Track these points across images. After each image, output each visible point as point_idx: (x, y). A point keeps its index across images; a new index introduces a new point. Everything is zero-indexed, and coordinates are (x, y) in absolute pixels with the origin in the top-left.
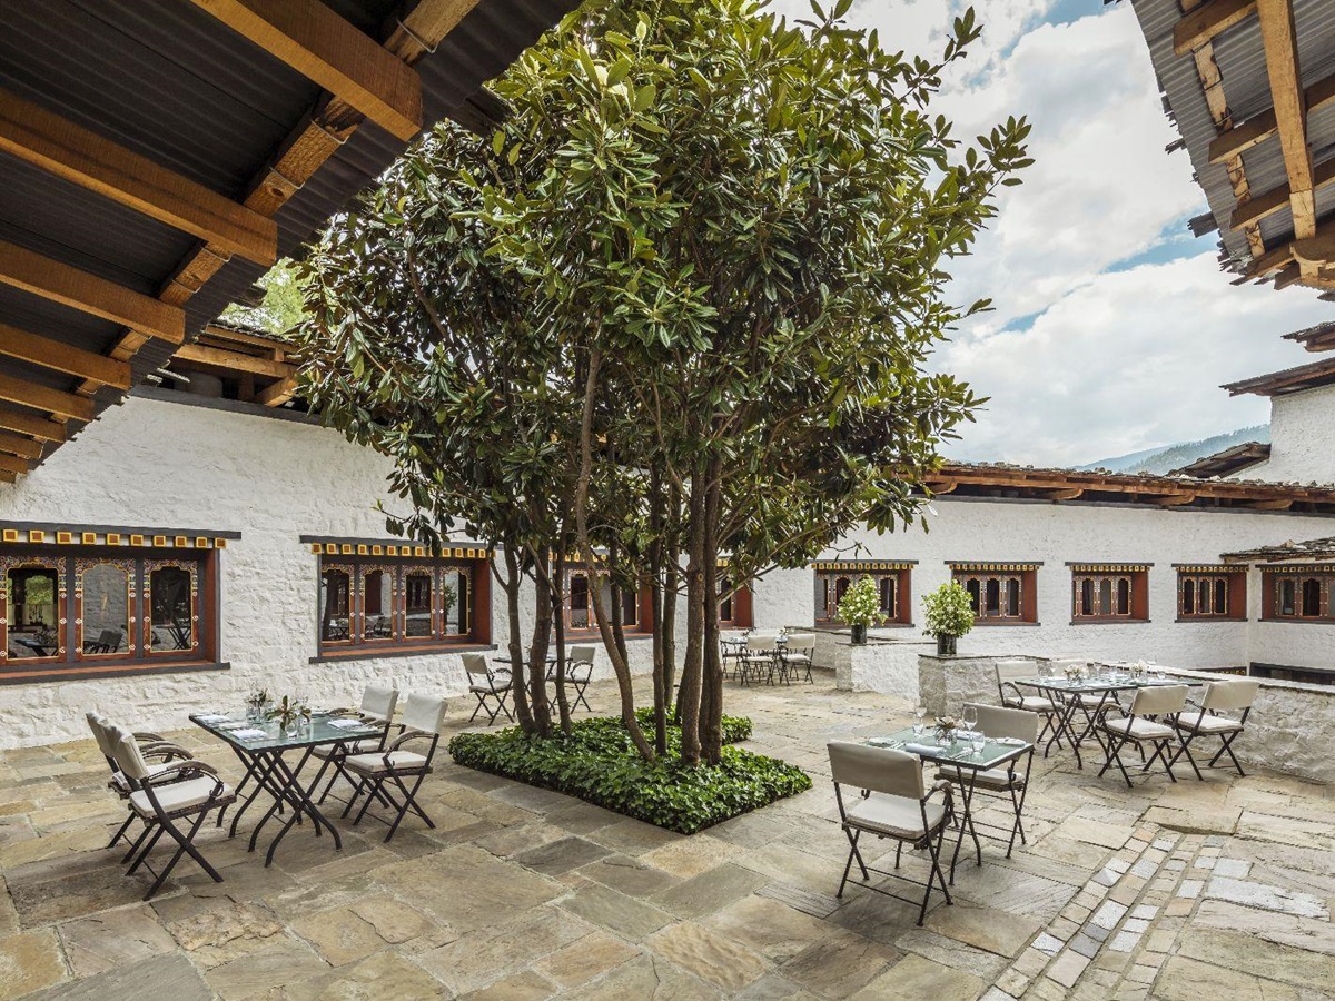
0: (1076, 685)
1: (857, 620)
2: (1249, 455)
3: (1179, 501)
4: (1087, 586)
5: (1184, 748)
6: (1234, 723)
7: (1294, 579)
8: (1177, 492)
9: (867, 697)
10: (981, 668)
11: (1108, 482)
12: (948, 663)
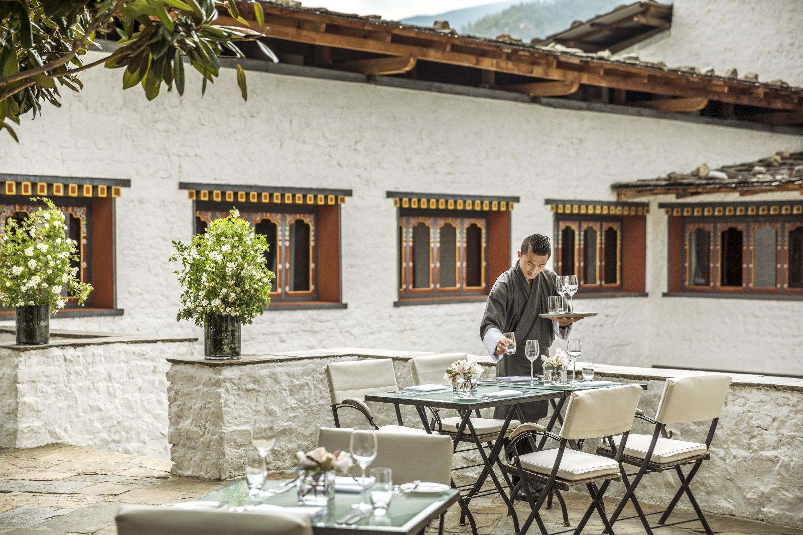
0: (466, 396)
1: (28, 295)
2: (643, 20)
3: (559, 90)
4: (421, 234)
5: (630, 495)
6: (695, 446)
7: (710, 227)
8: (555, 74)
9: (53, 456)
10: (285, 382)
11: (456, 49)
12: (228, 373)
